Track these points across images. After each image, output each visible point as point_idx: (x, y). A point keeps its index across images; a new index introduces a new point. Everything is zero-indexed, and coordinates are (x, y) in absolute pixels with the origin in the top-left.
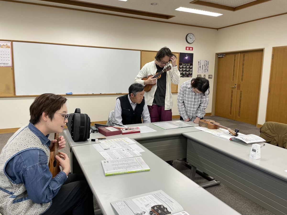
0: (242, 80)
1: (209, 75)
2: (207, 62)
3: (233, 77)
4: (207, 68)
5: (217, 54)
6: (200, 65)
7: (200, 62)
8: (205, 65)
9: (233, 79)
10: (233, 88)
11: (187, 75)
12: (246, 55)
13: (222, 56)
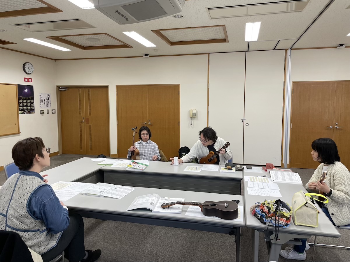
0: (90, 114)
1: (52, 110)
2: (49, 96)
3: (80, 112)
4: (49, 102)
5: (59, 87)
6: (41, 98)
7: (41, 96)
8: (47, 99)
9: (80, 114)
10: (81, 122)
11: (29, 111)
12: (91, 90)
13: (64, 89)
